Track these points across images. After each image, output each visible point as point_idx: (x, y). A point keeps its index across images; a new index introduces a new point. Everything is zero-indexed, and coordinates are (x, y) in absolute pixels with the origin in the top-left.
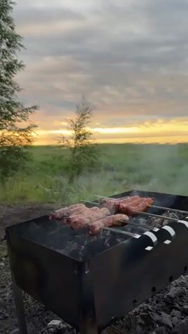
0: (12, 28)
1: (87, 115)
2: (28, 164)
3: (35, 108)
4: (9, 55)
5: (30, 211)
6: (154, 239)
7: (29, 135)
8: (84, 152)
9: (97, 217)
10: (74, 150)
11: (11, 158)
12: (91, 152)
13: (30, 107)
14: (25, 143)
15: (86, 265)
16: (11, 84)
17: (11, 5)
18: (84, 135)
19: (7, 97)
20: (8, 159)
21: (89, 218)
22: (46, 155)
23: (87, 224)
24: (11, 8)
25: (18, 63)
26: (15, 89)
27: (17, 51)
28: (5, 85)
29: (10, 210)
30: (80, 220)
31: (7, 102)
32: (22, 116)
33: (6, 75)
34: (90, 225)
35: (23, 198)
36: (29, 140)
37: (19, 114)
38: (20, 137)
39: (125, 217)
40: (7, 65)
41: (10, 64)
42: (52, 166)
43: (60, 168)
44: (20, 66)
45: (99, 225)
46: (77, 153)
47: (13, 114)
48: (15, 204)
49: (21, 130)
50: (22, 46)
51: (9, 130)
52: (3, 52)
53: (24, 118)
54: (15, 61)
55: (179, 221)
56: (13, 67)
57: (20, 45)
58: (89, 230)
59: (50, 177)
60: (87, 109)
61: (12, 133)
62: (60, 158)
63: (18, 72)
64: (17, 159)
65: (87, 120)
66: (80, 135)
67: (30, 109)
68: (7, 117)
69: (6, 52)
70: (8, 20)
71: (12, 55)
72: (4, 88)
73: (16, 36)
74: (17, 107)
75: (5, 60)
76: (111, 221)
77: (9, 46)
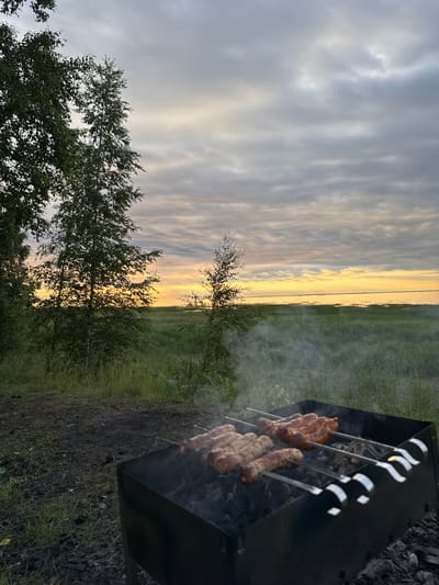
0: (127, 143)
1: (232, 264)
2: (142, 336)
3: (156, 254)
4: (121, 180)
5: (146, 415)
6: (342, 496)
7: (146, 292)
8: (226, 319)
9: (252, 453)
10: (211, 314)
11: (117, 327)
12: (237, 318)
13: (149, 252)
14: (139, 304)
15: (240, 540)
16: (122, 220)
17: (125, 112)
18: (226, 293)
19: (116, 239)
20: (114, 328)
21: (241, 454)
22: (170, 321)
23: (238, 465)
24: (125, 116)
25: (134, 191)
26: (128, 227)
27: (132, 174)
28: (113, 222)
29: (116, 413)
30: (228, 456)
31: (117, 246)
32: (136, 265)
33: (116, 208)
34: (243, 466)
35: (135, 393)
36: (146, 301)
37: (132, 263)
38: (133, 297)
39: (297, 453)
40: (118, 194)
41: (122, 192)
42: (178, 338)
43: (190, 341)
44: (136, 195)
45: (257, 467)
46: (216, 320)
47: (125, 262)
48: (121, 404)
49: (134, 286)
50: (139, 167)
51: (118, 286)
52: (113, 177)
53: (139, 268)
54: (130, 189)
55: (379, 464)
56: (126, 197)
57: (136, 165)
58: (242, 475)
59: (175, 356)
60: (232, 255)
61: (121, 290)
62: (191, 327)
63: (133, 203)
64: (126, 329)
65: (231, 271)
66: (221, 294)
67: (148, 255)
68: (116, 268)
69: (117, 175)
70: (121, 132)
71: (126, 180)
72: (113, 226)
73: (132, 153)
74: (131, 252)
75: (114, 187)
76: (275, 462)
77: (120, 167)
